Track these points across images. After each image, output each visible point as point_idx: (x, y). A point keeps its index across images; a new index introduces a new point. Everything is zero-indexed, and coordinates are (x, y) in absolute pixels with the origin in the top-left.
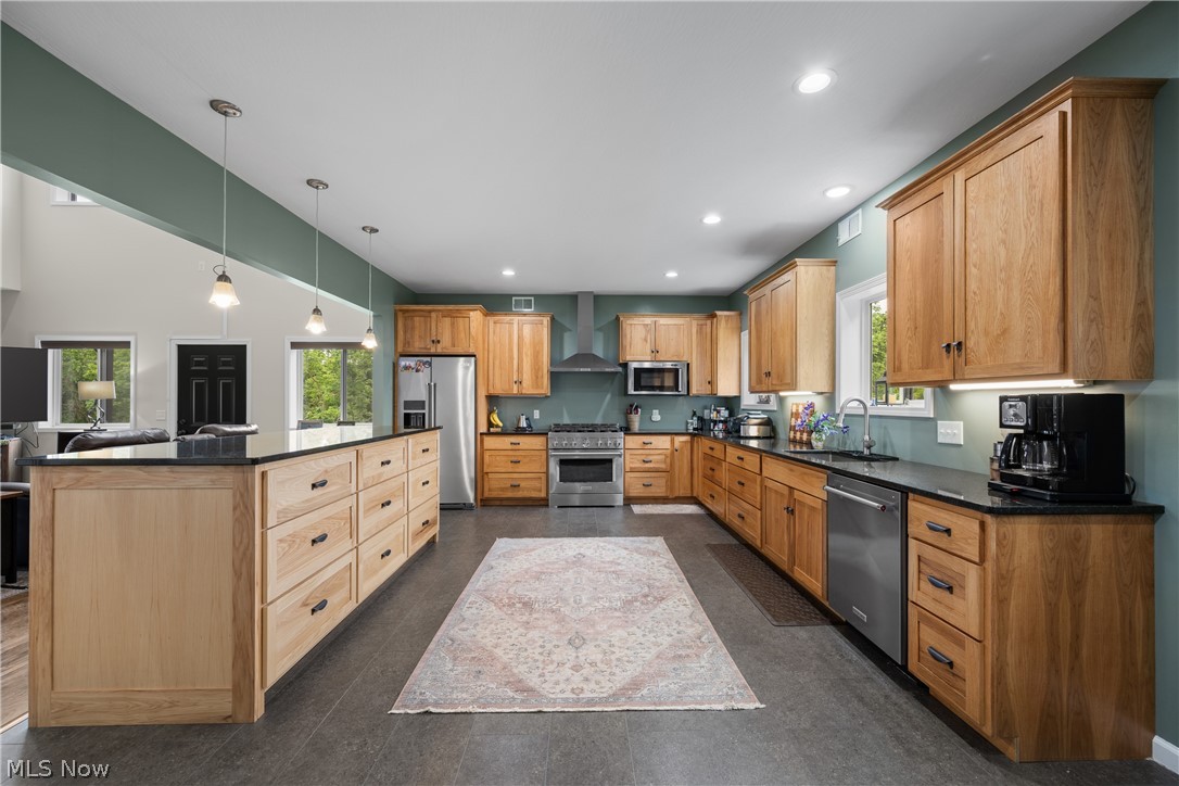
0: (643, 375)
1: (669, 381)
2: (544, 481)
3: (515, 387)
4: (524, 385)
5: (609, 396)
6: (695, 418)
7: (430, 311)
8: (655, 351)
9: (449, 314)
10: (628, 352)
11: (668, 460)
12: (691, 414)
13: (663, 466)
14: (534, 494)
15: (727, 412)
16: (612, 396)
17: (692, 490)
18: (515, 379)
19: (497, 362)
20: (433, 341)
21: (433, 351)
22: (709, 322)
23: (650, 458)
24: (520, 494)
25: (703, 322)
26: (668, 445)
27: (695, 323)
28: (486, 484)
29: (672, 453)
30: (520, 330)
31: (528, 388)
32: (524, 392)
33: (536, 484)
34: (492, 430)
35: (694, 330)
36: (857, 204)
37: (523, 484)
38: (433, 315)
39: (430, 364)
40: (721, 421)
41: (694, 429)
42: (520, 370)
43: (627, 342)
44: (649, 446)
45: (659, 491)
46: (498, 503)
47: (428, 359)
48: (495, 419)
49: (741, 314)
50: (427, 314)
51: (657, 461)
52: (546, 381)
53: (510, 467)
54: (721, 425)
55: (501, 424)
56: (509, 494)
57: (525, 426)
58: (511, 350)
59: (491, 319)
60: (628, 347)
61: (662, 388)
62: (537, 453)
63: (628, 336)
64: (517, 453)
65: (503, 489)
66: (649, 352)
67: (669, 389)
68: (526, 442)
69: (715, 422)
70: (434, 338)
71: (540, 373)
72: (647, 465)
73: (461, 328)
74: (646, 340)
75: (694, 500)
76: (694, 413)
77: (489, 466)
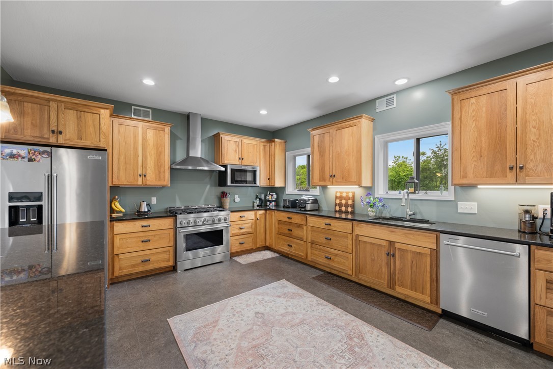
0: (237, 173)
1: (249, 177)
2: (172, 253)
3: (140, 179)
4: (148, 177)
5: (208, 186)
6: (258, 199)
7: (48, 100)
8: (241, 159)
9: (74, 107)
10: (225, 158)
11: (254, 226)
12: (255, 197)
13: (250, 230)
14: (163, 265)
15: (276, 196)
16: (211, 186)
17: (265, 242)
18: (140, 172)
19: (122, 158)
20: (53, 132)
21: (52, 140)
22: (268, 144)
23: (243, 226)
24: (150, 267)
25: (265, 144)
26: (253, 217)
27: (262, 144)
28: (116, 264)
29: (256, 221)
30: (144, 133)
31: (151, 180)
32: (148, 183)
33: (165, 256)
34: (114, 215)
35: (262, 148)
36: (394, 91)
37: (153, 258)
38: (53, 105)
39: (50, 155)
40: (273, 201)
41: (258, 206)
42: (144, 166)
43: (224, 151)
44: (243, 219)
45: (248, 246)
46: (127, 278)
47: (48, 149)
48: (117, 206)
49: (286, 142)
50: (45, 103)
51: (247, 227)
52: (167, 175)
53: (142, 246)
54: (273, 203)
55: (123, 210)
56: (141, 269)
57: (146, 210)
58: (136, 149)
59: (117, 121)
60: (226, 155)
61: (246, 182)
62: (166, 231)
63: (226, 148)
64: (147, 234)
65: (134, 266)
66: (238, 159)
67: (250, 182)
68: (155, 224)
69: (270, 202)
70: (55, 129)
71: (162, 170)
72: (242, 231)
73: (90, 122)
74: (236, 151)
75: (267, 248)
76: (257, 197)
77: (119, 248)
